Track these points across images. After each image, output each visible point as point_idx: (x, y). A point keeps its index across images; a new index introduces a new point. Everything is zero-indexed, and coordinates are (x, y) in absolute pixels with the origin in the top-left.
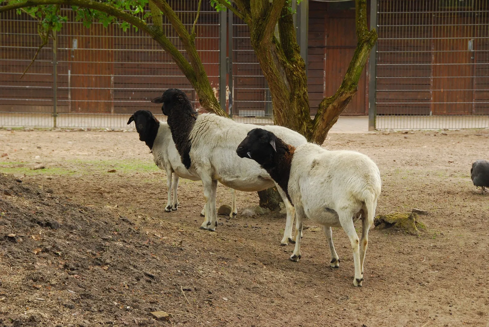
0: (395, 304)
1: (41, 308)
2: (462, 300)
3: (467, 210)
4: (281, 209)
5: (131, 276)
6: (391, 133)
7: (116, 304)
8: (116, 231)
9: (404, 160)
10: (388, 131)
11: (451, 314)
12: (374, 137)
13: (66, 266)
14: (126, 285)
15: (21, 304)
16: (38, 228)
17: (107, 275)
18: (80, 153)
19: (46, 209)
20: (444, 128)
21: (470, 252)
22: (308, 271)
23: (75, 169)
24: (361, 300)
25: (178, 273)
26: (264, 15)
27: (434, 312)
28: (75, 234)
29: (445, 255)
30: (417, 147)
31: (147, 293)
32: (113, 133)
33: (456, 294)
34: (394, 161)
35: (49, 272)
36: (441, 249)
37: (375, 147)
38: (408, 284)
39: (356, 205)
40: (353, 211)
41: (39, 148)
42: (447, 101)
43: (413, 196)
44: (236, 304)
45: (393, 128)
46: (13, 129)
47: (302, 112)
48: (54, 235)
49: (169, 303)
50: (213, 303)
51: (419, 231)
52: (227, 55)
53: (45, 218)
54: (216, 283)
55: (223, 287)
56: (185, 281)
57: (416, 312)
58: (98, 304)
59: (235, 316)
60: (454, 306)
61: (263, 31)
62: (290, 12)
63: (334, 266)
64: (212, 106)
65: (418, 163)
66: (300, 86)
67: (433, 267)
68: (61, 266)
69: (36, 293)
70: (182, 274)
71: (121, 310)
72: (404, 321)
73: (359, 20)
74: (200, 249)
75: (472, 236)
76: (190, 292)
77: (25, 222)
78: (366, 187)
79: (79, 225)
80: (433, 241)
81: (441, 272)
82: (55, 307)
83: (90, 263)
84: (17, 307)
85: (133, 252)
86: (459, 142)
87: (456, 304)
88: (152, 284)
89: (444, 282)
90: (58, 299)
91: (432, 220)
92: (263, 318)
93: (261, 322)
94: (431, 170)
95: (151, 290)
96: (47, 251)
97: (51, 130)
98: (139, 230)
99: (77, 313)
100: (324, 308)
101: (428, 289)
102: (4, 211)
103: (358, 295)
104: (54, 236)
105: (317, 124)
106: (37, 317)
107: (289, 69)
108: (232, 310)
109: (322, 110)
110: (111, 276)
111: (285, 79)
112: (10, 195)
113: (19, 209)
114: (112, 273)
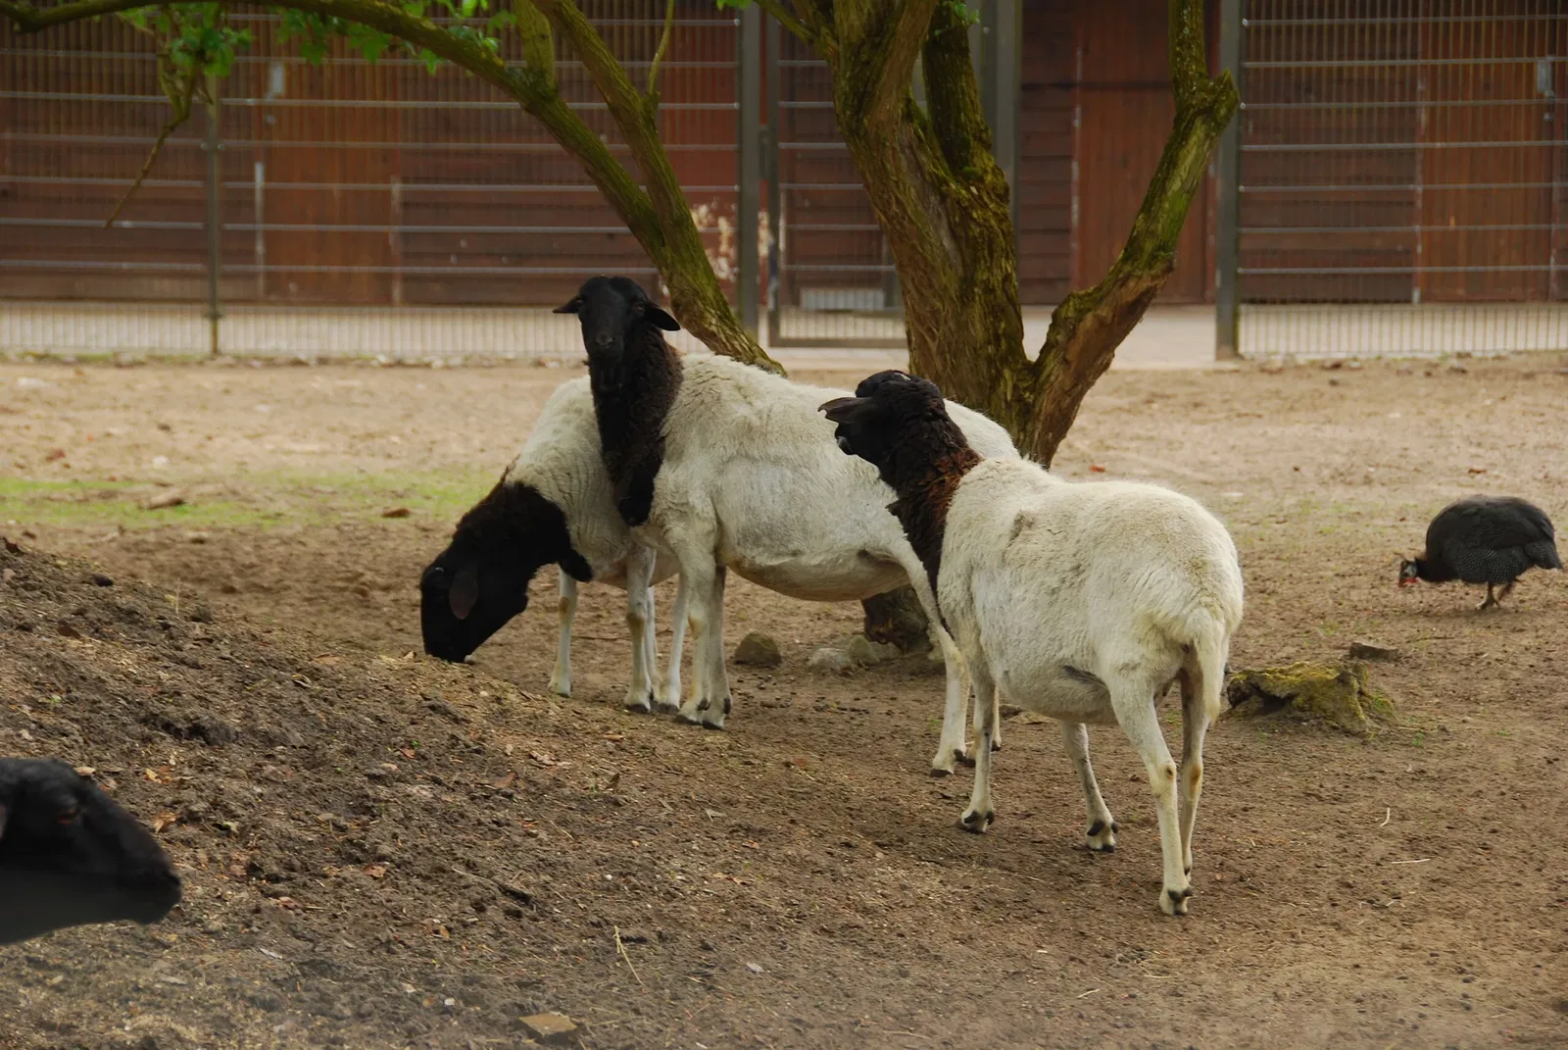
0: (1290, 976)
1: (176, 1010)
2: (1505, 958)
3: (1525, 642)
4: (931, 648)
5: (459, 899)
6: (1290, 368)
7: (410, 990)
8: (412, 747)
9: (1327, 466)
10: (1277, 362)
11: (1468, 1008)
12: (1231, 382)
13: (253, 869)
14: (442, 927)
15: (113, 997)
16: (164, 743)
17: (382, 895)
18: (297, 447)
19: (191, 679)
20: (1458, 348)
21: (1532, 791)
22: (1016, 866)
23: (280, 506)
24: (1184, 960)
25: (605, 885)
26: (879, 31)
27: (1416, 1001)
28: (283, 762)
29: (1450, 804)
30: (1369, 415)
31: (509, 951)
32: (397, 372)
33: (1484, 940)
34: (1296, 469)
35: (200, 890)
36: (1439, 780)
37: (1236, 420)
38: (1334, 905)
39: (1165, 658)
40: (1156, 677)
41: (165, 428)
42: (1469, 264)
43: (1354, 595)
44: (791, 983)
45: (1293, 349)
46: (82, 360)
47: (997, 338)
48: (214, 767)
49: (578, 985)
50: (715, 981)
51: (1369, 723)
52: (763, 120)
53: (188, 711)
54: (727, 914)
55: (748, 927)
56: (628, 911)
57: (1359, 1001)
58: (355, 992)
59: (785, 1023)
60: (1479, 980)
61: (875, 82)
62: (960, 19)
63: (1099, 846)
64: (714, 321)
65: (1374, 476)
66: (992, 257)
67: (1413, 844)
68: (238, 870)
69: (160, 961)
70: (618, 888)
71: (427, 1010)
72: (1319, 1034)
73: (1180, 44)
74: (676, 799)
75: (1538, 733)
76: (644, 948)
77: (124, 725)
78: (1197, 600)
79: (294, 731)
80: (1414, 755)
81: (1438, 862)
82: (221, 1005)
83: (330, 855)
84: (101, 1006)
85: (462, 816)
86: (1504, 399)
87: (1484, 972)
88: (525, 921)
89: (1447, 895)
90: (228, 980)
91: (1413, 681)
92: (874, 1029)
93: (868, 1041)
94: (1412, 503)
95: (521, 942)
96: (192, 818)
97: (201, 363)
98: (483, 740)
99: (288, 1025)
100: (1066, 991)
101: (1396, 920)
102: (58, 690)
103: (1173, 944)
104: (217, 768)
105: (1045, 373)
106: (165, 1038)
107: (958, 203)
108: (775, 1003)
109: (1062, 331)
110: (395, 897)
111: (944, 232)
112: (77, 636)
113: (104, 681)
114: (397, 887)
